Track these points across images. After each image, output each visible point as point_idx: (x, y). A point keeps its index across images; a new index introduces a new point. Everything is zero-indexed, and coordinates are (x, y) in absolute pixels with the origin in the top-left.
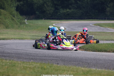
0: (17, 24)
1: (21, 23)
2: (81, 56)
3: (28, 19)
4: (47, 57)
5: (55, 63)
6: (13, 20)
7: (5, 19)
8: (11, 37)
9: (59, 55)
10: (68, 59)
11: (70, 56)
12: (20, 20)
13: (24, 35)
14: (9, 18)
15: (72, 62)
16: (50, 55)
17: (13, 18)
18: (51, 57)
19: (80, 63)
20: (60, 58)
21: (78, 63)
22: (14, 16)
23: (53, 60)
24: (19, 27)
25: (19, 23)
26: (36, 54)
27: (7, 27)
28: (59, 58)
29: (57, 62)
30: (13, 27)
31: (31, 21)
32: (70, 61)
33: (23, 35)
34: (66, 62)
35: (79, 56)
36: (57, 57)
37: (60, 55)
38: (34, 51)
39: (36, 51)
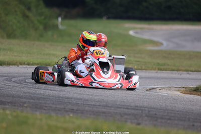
0: (36, 29)
1: (46, 27)
2: (198, 108)
3: (65, 18)
4: (111, 107)
5: (132, 123)
6: (25, 17)
7: (7, 15)
8: (18, 59)
9: (141, 105)
10: (165, 114)
11: (169, 108)
12: (43, 17)
13: (54, 55)
14: (16, 11)
15: (176, 122)
16: (118, 104)
17: (27, 13)
18: (120, 108)
19: (196, 124)
20: (145, 110)
21: (191, 124)
22: (29, 9)
23: (126, 114)
24: (41, 36)
25: (41, 27)
26: (81, 99)
27: (10, 35)
28: (142, 110)
29: (136, 121)
30: (25, 36)
31: (72, 22)
32: (170, 119)
33: (50, 54)
34: (159, 120)
35: (194, 108)
36: (136, 108)
37: (146, 105)
38: (77, 93)
39: (82, 94)
